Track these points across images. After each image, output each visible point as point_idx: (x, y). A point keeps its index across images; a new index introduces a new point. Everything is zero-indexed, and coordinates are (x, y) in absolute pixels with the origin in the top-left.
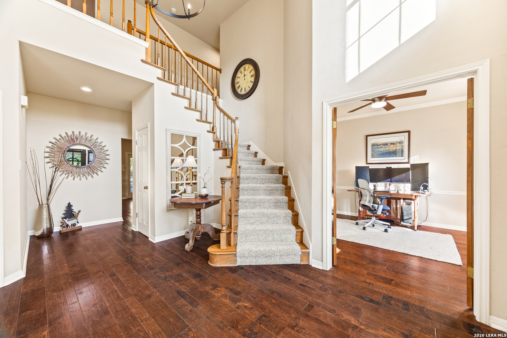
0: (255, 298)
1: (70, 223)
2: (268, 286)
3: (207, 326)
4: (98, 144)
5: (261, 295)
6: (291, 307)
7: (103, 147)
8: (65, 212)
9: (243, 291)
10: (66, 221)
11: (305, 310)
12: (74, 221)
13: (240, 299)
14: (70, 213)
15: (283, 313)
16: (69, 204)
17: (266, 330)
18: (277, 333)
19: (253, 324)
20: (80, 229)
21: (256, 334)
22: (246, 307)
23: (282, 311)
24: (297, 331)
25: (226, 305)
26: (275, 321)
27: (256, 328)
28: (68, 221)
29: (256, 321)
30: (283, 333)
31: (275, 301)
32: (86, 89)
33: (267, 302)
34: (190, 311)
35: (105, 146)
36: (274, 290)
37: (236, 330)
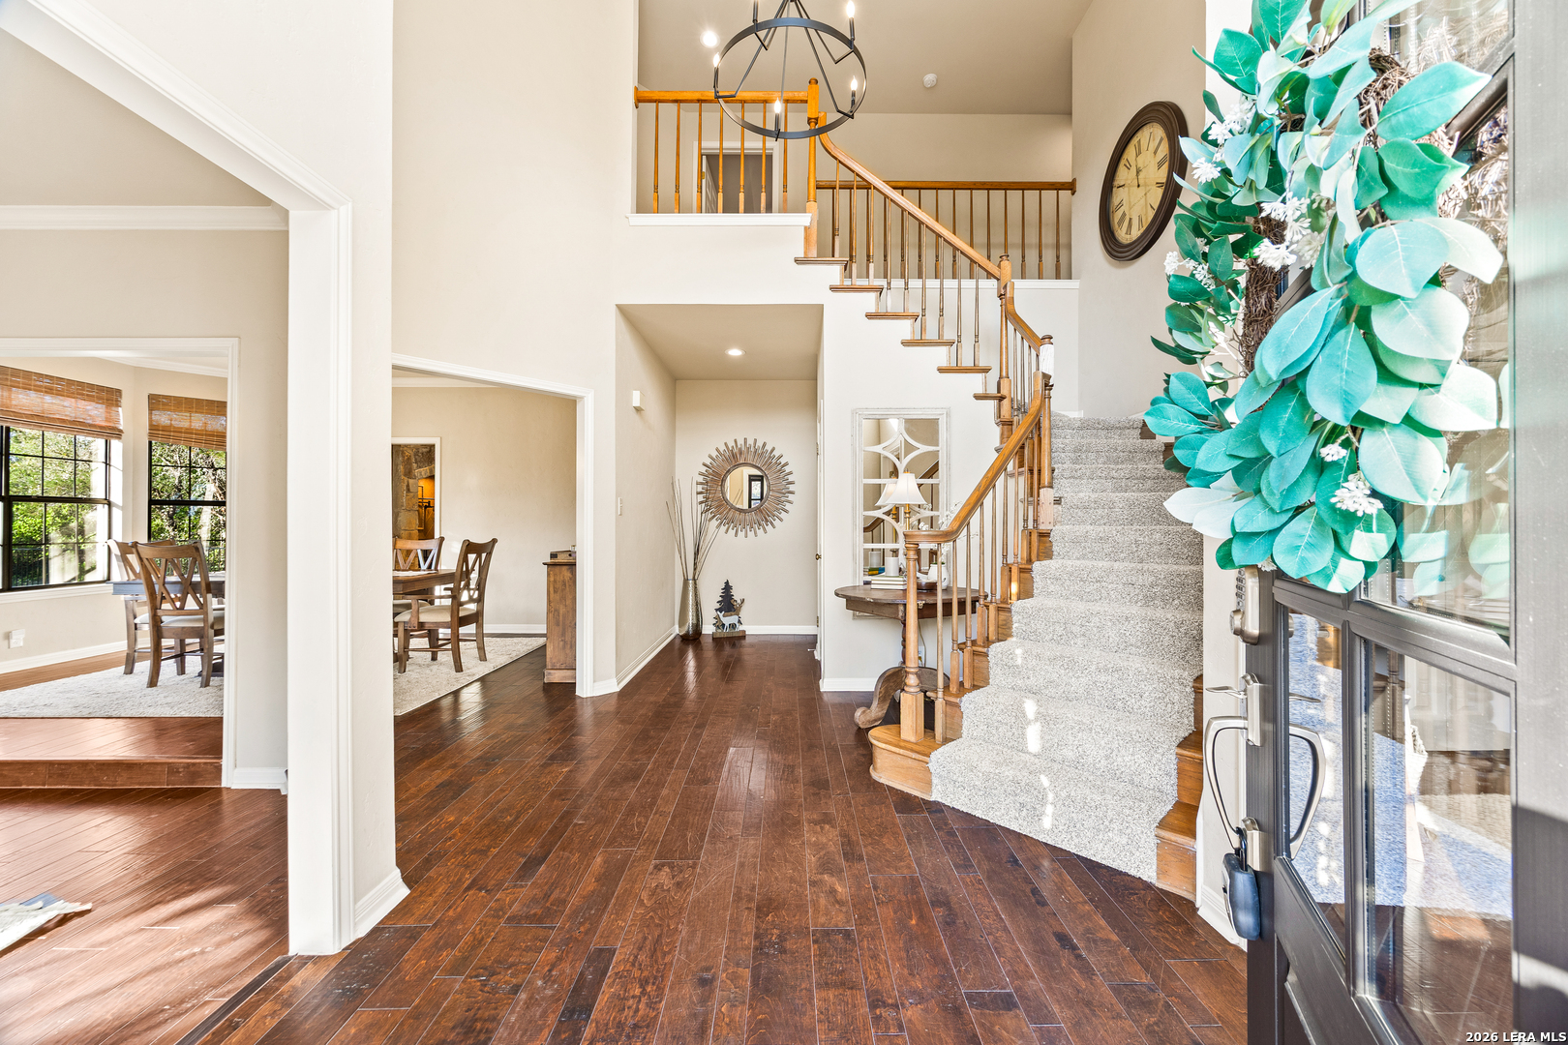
0: (875, 888)
1: (727, 621)
2: (949, 883)
3: (724, 878)
4: (774, 461)
5: (899, 892)
6: (938, 961)
7: (783, 466)
8: (721, 599)
9: (868, 860)
10: (721, 615)
11: (970, 997)
12: (733, 619)
13: (842, 871)
14: (728, 604)
15: (900, 959)
16: (727, 583)
17: (810, 961)
18: (827, 984)
19: (802, 932)
20: (743, 636)
21: (783, 951)
22: (833, 892)
23: (903, 954)
24: (877, 1019)
25: (801, 864)
26: (857, 960)
27: (796, 943)
28: (724, 616)
29: (813, 931)
30: (836, 993)
31: (917, 925)
32: (735, 352)
33: (895, 913)
34: (731, 838)
35: (786, 464)
36: (954, 900)
37: (758, 917)
